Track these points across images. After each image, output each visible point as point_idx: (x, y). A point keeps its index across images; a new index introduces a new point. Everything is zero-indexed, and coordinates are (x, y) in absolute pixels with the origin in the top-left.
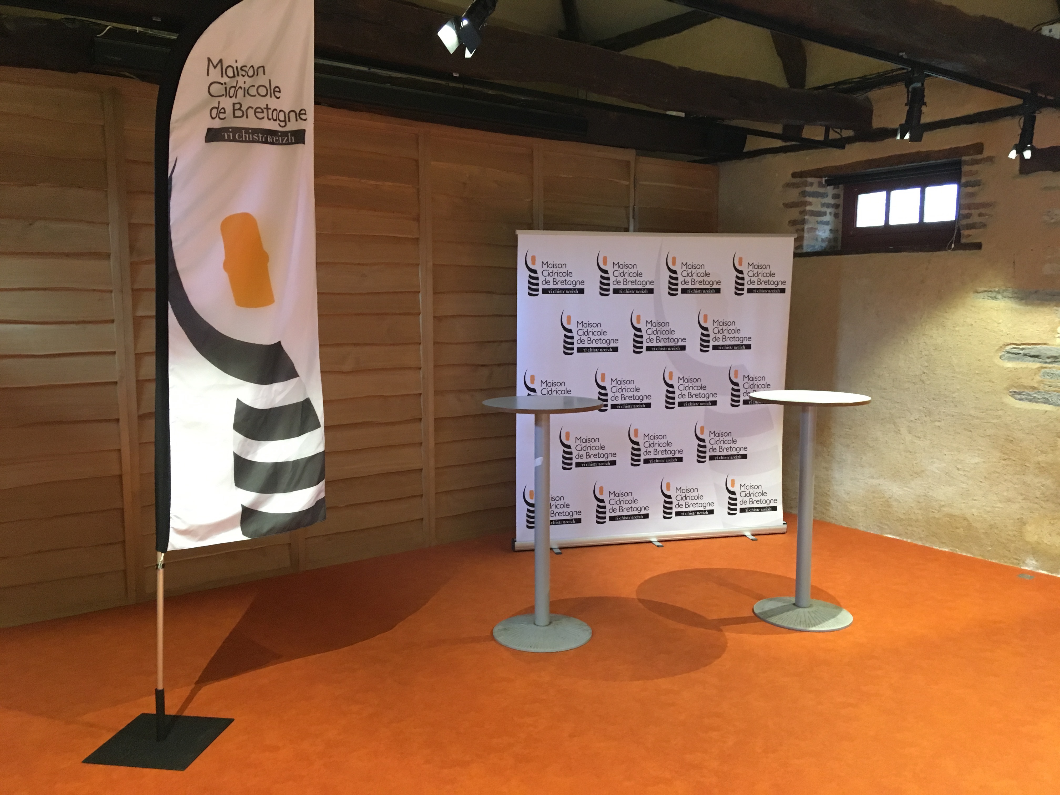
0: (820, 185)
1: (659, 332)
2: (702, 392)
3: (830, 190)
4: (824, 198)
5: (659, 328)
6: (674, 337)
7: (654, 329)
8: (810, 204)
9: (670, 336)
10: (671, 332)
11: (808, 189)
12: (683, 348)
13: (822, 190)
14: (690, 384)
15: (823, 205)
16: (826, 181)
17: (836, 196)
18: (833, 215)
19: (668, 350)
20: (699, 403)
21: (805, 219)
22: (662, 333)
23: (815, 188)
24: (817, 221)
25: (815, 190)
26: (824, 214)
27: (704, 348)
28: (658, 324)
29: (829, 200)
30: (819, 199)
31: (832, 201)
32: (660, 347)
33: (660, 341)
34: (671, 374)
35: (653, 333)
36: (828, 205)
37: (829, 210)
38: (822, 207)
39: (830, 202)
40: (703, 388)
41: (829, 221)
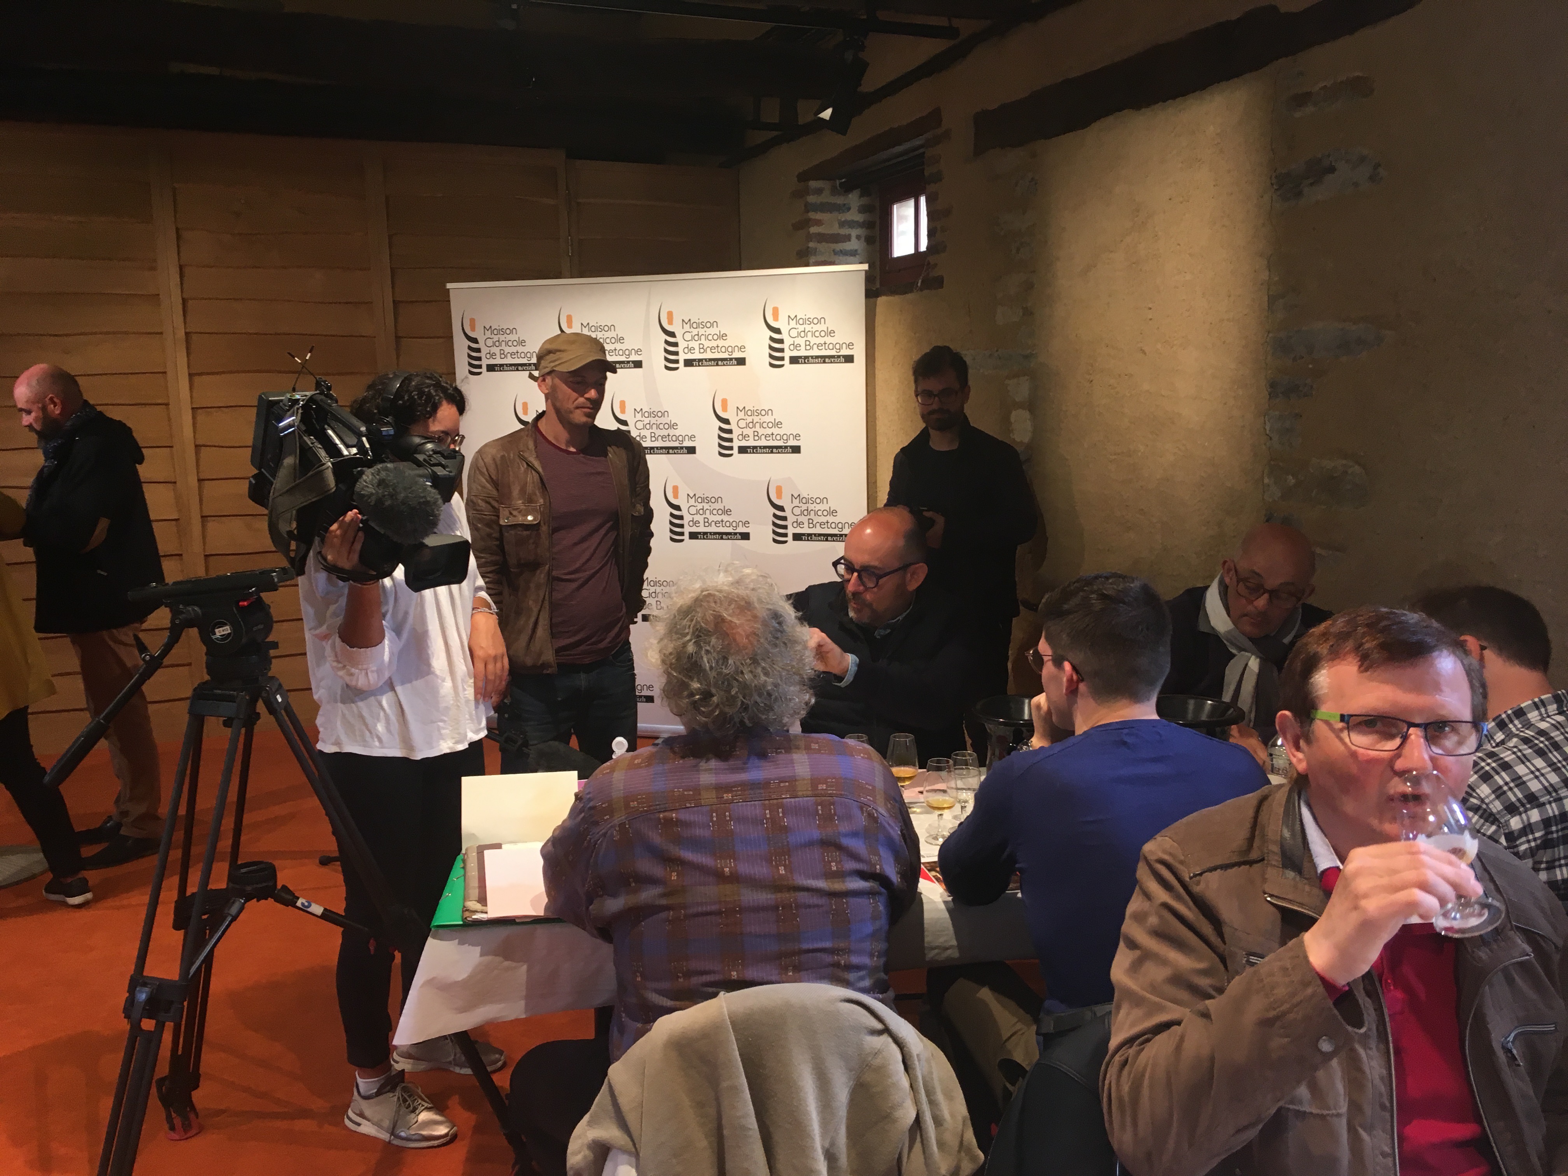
0: (834, 192)
1: (654, 426)
2: (725, 518)
3: (854, 199)
4: (843, 212)
5: (653, 421)
6: (677, 433)
7: (647, 421)
8: (819, 223)
9: (671, 432)
10: (673, 426)
11: (812, 199)
12: (692, 450)
13: (839, 200)
14: (706, 506)
15: (842, 224)
16: (841, 184)
17: (863, 210)
18: (863, 239)
19: (668, 453)
20: (721, 536)
21: (808, 247)
22: (658, 427)
23: (826, 198)
24: (834, 251)
25: (825, 201)
26: (848, 238)
27: (725, 450)
28: (652, 414)
29: (854, 215)
30: (835, 215)
31: (859, 218)
32: (657, 448)
33: (657, 439)
34: (676, 489)
35: (645, 426)
36: (851, 224)
37: (854, 233)
38: (840, 228)
39: (856, 219)
40: (727, 512)
41: (856, 250)
